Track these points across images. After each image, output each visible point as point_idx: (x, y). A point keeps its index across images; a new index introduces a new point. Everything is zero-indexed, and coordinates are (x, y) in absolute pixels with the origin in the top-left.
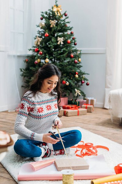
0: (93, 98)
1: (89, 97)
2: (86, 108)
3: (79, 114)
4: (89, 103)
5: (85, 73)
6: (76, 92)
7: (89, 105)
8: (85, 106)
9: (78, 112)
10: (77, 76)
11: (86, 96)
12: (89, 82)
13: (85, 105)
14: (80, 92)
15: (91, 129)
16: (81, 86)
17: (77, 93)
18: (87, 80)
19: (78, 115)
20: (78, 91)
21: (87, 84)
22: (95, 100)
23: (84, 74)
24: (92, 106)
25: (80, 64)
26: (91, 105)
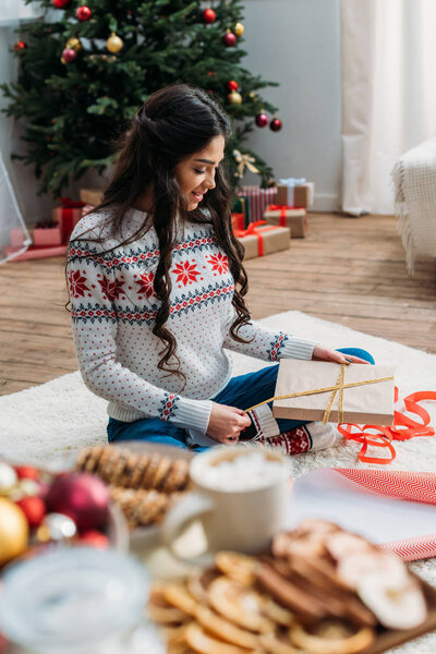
0: (302, 182)
1: (286, 177)
2: (283, 222)
3: (264, 252)
4: (291, 200)
5: (263, 79)
6: (238, 164)
7: (288, 208)
8: (277, 214)
9: (260, 241)
10: (236, 97)
11: (274, 172)
12: (279, 117)
13: (273, 209)
14: (253, 160)
15: (343, 315)
16: (247, 135)
17: (241, 168)
18: (272, 110)
19: (260, 254)
20: (246, 157)
21: (275, 127)
22: (310, 185)
23: (259, 85)
24: (301, 212)
25: (241, 46)
26: (297, 207)
